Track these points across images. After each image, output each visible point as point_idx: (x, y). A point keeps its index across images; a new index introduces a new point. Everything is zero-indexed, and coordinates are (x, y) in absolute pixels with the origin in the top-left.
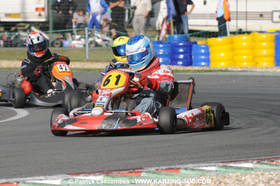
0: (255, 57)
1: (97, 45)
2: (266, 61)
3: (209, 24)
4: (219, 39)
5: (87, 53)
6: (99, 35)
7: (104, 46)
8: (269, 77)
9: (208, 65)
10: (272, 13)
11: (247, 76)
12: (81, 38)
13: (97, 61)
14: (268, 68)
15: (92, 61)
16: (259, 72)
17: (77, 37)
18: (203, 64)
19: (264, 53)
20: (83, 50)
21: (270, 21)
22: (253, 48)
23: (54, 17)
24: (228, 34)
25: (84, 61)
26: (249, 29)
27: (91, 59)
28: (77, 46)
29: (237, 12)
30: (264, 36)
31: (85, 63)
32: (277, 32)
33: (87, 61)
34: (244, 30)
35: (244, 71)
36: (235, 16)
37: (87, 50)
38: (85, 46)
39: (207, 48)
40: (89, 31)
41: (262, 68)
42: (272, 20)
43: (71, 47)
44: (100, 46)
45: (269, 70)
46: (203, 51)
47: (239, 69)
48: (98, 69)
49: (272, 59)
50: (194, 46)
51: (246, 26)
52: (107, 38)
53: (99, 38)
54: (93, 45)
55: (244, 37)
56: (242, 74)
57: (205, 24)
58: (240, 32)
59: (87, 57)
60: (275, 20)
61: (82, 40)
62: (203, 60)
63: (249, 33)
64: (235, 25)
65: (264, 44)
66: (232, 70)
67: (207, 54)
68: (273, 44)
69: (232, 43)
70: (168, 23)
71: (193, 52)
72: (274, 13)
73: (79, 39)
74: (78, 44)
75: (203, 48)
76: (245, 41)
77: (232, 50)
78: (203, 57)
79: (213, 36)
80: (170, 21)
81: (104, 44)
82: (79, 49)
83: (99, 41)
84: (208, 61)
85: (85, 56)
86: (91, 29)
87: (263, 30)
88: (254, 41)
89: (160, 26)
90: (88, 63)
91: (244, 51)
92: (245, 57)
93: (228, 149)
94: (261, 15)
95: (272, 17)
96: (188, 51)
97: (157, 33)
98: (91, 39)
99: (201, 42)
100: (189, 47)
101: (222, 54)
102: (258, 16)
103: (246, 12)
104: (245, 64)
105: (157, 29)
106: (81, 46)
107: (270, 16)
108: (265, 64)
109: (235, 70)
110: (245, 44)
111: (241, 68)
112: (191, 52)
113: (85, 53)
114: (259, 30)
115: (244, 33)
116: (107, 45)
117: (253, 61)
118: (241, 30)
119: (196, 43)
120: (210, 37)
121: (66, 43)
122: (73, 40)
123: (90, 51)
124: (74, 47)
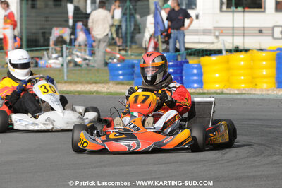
0: (253, 78)
1: (76, 64)
2: (266, 83)
3: (201, 41)
4: (214, 58)
5: (65, 74)
6: (79, 54)
7: (84, 66)
8: (269, 100)
9: (201, 87)
10: (273, 28)
11: (245, 99)
12: (59, 57)
13: (76, 83)
14: (268, 90)
15: (70, 83)
16: (258, 95)
17: (54, 56)
18: (195, 85)
19: (264, 73)
20: (60, 70)
21: (271, 38)
22: (251, 68)
23: (27, 33)
24: (224, 52)
25: (61, 83)
26: (247, 47)
27: (69, 80)
28: (53, 66)
29: (233, 27)
30: (264, 54)
31: (63, 85)
32: (278, 49)
33: (66, 82)
34: (241, 48)
35: (242, 94)
36: (231, 32)
37: (65, 70)
38: (62, 65)
39: (200, 68)
40: (67, 49)
41: (262, 90)
42: (273, 36)
43: (47, 66)
44: (80, 66)
45: (269, 92)
46: (195, 71)
47: (236, 92)
48: (78, 92)
49: (273, 80)
50: (185, 65)
51: (243, 43)
52: (88, 57)
53: (78, 57)
54: (72, 65)
55: (242, 55)
56: (239, 96)
57: (197, 41)
58: (237, 50)
59: (66, 78)
60: (276, 36)
61: (60, 59)
62: (196, 82)
63: (246, 51)
64: (231, 41)
65: (264, 63)
66: (228, 92)
67: (200, 74)
68: (274, 64)
69: (228, 62)
70: (156, 40)
71: (184, 72)
72: (276, 29)
73: (57, 58)
74: (55, 63)
75: (196, 68)
76: (242, 60)
77: (228, 69)
78: (195, 78)
79: (207, 55)
80: (157, 37)
81: (84, 63)
82: (55, 69)
83: (78, 60)
84: (201, 82)
85: (63, 77)
86: (70, 47)
87: (263, 47)
88: (252, 60)
89: (147, 43)
90: (67, 84)
91: (242, 72)
92: (242, 78)
93: (224, 180)
94: (261, 31)
95: (273, 33)
96: (178, 72)
97: (144, 51)
98: (69, 58)
99: (192, 61)
100: (180, 67)
101: (217, 75)
102: (257, 32)
103: (244, 28)
104: (243, 85)
105: (144, 46)
106: (59, 66)
107: (271, 32)
108: (265, 86)
109: (231, 92)
110: (242, 63)
111: (238, 90)
112: (181, 73)
113: (63, 74)
114: (259, 48)
115: (241, 51)
116: (87, 64)
117: (252, 83)
118: (238, 47)
119: (188, 62)
120: (203, 56)
121: (41, 63)
122: (49, 58)
123: (68, 71)
124: (51, 66)
